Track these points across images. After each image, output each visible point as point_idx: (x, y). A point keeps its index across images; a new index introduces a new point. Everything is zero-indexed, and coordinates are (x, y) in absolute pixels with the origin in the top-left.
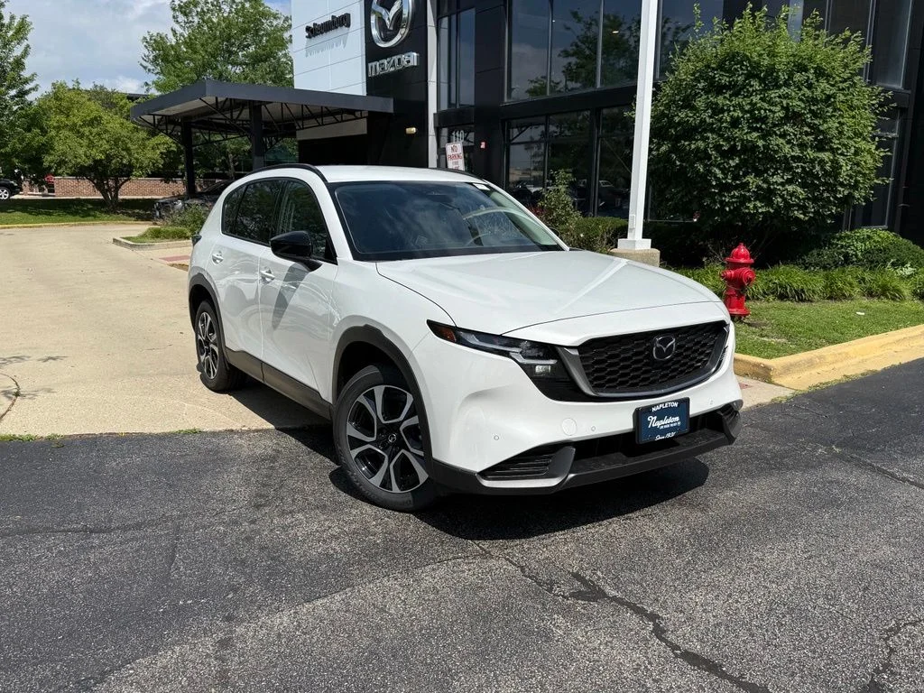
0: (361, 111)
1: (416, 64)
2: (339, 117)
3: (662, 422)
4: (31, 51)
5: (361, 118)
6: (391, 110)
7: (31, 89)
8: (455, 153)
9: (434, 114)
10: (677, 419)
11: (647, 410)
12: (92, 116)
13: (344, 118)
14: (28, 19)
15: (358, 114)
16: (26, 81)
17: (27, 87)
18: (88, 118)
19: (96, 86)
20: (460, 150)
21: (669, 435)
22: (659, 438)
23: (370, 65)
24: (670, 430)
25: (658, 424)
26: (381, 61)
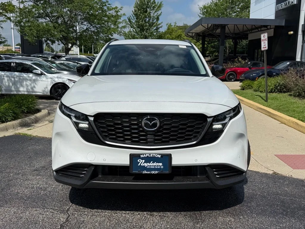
0: (270, 26)
1: (295, 3)
2: (260, 29)
3: (149, 164)
4: (162, 14)
5: (270, 29)
6: (283, 24)
7: (160, 27)
8: (264, 38)
9: (302, 25)
10: (161, 164)
11: (138, 156)
12: (179, 34)
13: (262, 30)
14: (162, 3)
15: (269, 27)
16: (159, 25)
17: (159, 26)
18: (177, 35)
19: (184, 24)
20: (266, 37)
21: (153, 172)
22: (145, 172)
23: (277, 5)
24: (155, 169)
25: (146, 165)
26: (281, 4)
